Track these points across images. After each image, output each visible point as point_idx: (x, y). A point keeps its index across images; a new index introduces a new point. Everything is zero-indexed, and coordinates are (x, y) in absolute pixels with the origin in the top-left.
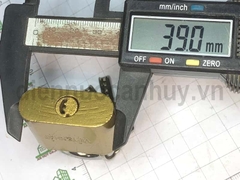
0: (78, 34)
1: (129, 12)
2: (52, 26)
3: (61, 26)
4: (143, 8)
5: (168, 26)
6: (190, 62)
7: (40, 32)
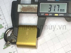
0: (31, 8)
1: (40, 2)
2: (24, 6)
3: (27, 6)
4: (43, 1)
5: (50, 5)
7: (21, 8)
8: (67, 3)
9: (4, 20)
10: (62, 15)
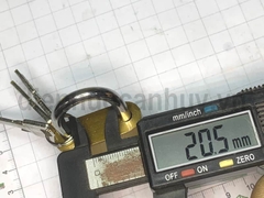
2: (112, 161)
3: (121, 158)
4: (156, 125)
6: (223, 164)
10: (247, 158)
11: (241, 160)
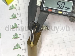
8: (73, 2)
9: (18, 11)
10: (66, 13)
11: (64, 13)
